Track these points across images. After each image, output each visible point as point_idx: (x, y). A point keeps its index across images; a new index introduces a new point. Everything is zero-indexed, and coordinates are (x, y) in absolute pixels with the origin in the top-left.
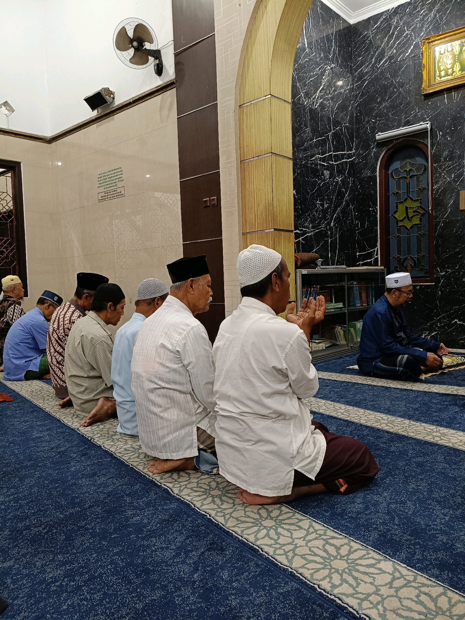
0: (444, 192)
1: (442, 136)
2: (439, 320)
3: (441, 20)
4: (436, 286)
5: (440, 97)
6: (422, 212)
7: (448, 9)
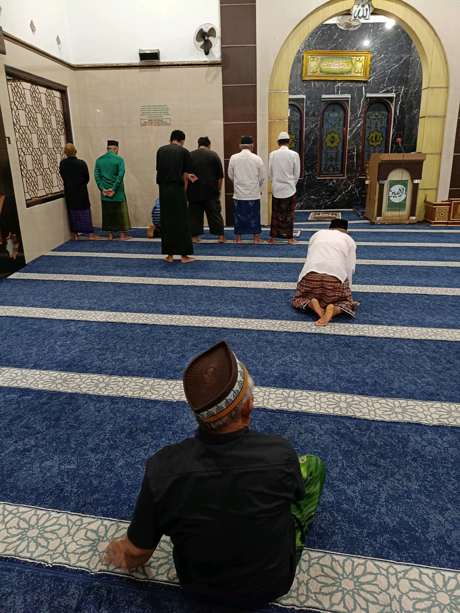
0: (310, 132)
1: (310, 103)
2: (304, 197)
3: (312, 42)
4: (304, 180)
5: (310, 83)
6: (296, 141)
7: (315, 37)
